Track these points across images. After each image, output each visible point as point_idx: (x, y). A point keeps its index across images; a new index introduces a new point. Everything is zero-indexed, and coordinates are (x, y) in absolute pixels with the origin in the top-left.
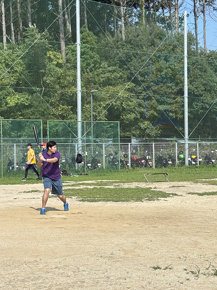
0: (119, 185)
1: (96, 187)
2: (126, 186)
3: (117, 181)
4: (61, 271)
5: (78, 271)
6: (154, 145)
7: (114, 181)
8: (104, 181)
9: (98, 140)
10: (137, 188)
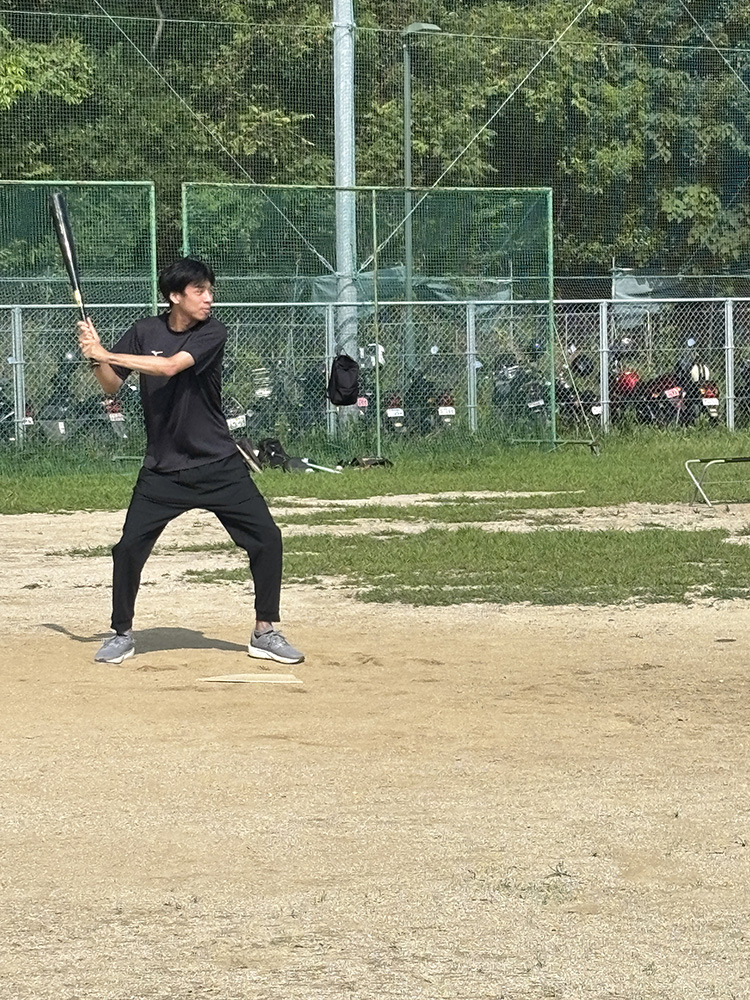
0: (557, 516)
1: (441, 526)
2: (593, 520)
3: (544, 494)
4: (308, 958)
5: (395, 959)
6: (729, 310)
7: (527, 495)
8: (478, 495)
9: (436, 284)
10: (654, 536)
